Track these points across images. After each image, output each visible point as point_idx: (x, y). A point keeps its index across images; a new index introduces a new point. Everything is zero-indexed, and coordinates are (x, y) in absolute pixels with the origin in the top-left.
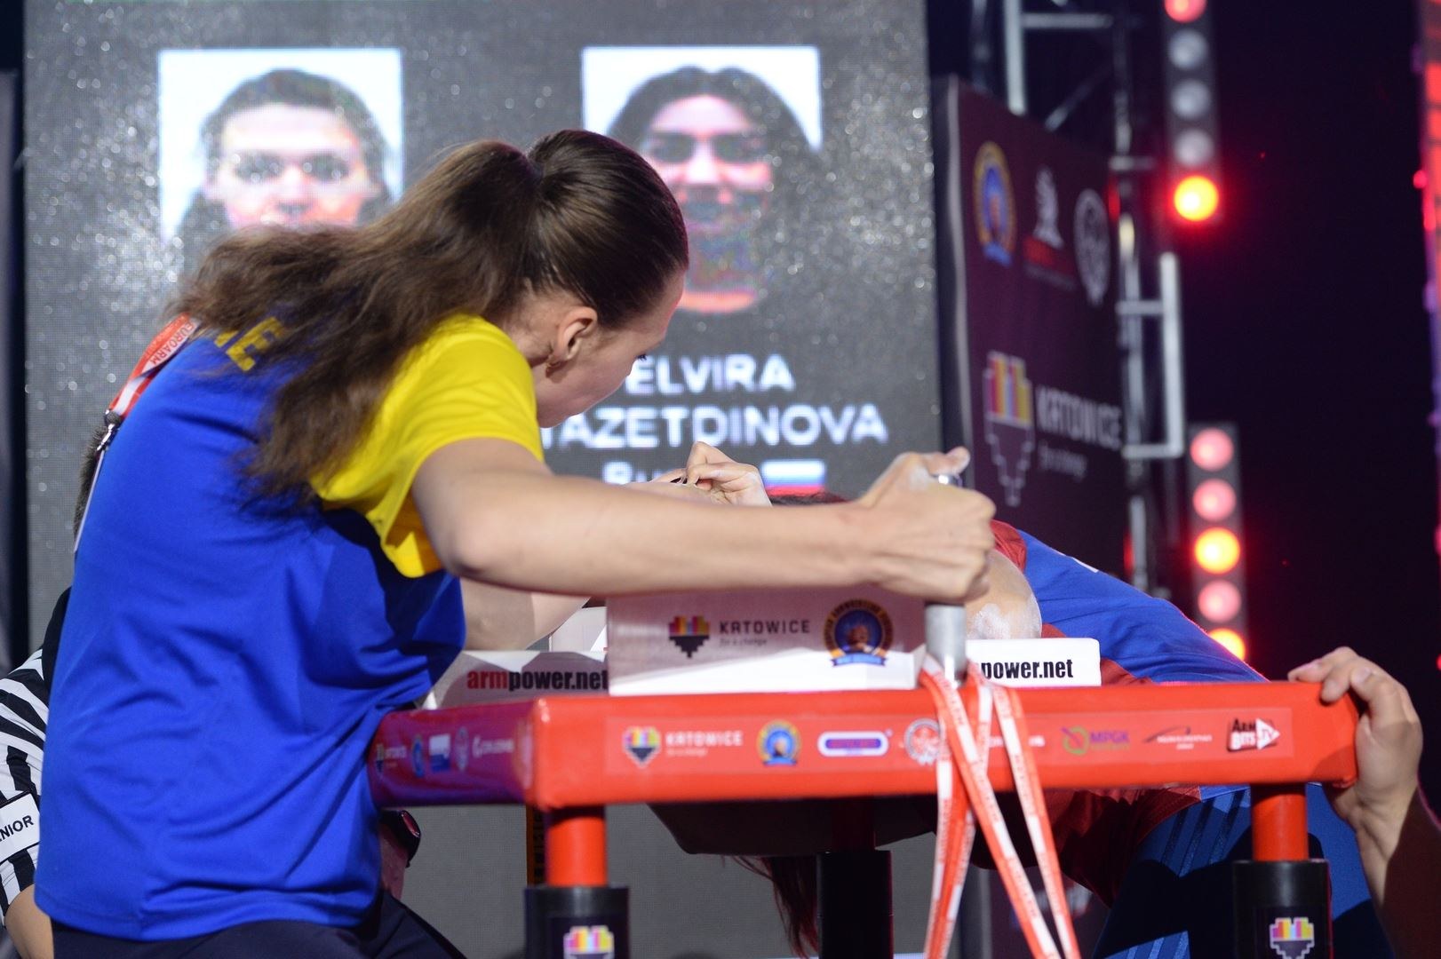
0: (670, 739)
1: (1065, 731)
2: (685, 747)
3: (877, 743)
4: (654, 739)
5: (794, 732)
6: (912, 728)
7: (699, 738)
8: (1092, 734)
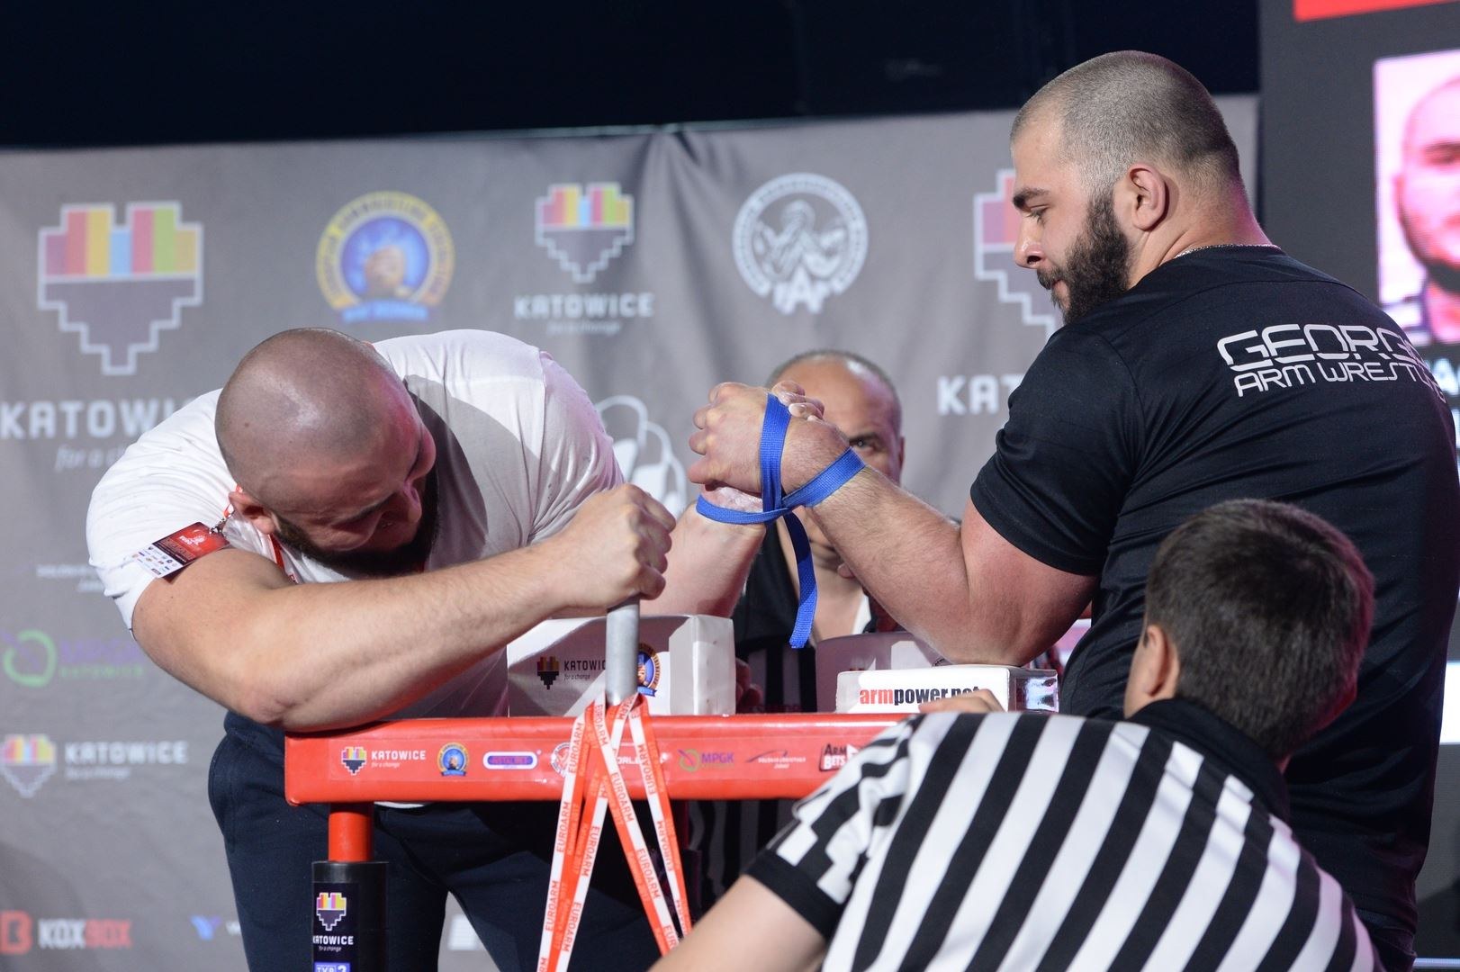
0: (373, 754)
1: (681, 752)
2: (385, 760)
3: (529, 760)
4: (363, 756)
5: (464, 750)
6: (557, 749)
7: (395, 755)
8: (703, 755)
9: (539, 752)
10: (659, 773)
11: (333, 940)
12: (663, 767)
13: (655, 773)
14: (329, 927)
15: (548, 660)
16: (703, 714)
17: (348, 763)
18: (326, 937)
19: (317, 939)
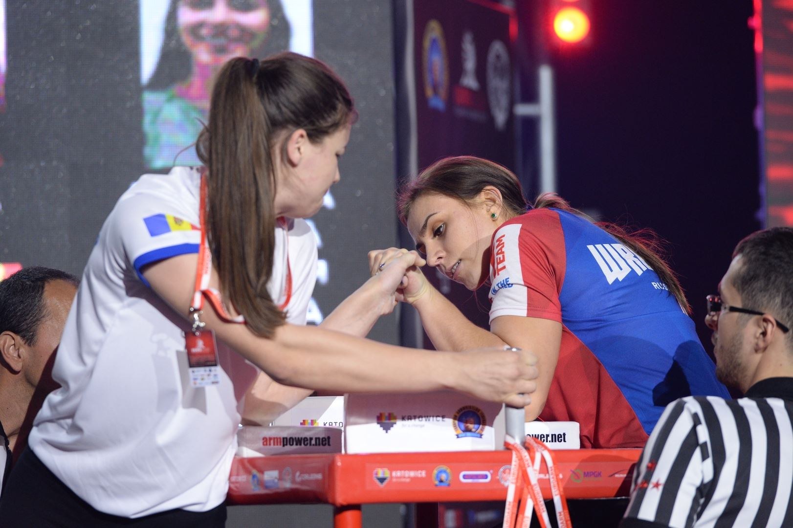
0: (394, 474)
2: (400, 478)
3: (486, 477)
4: (387, 474)
5: (448, 471)
6: (502, 470)
7: (407, 473)
9: (492, 472)
13: (558, 483)
17: (378, 479)
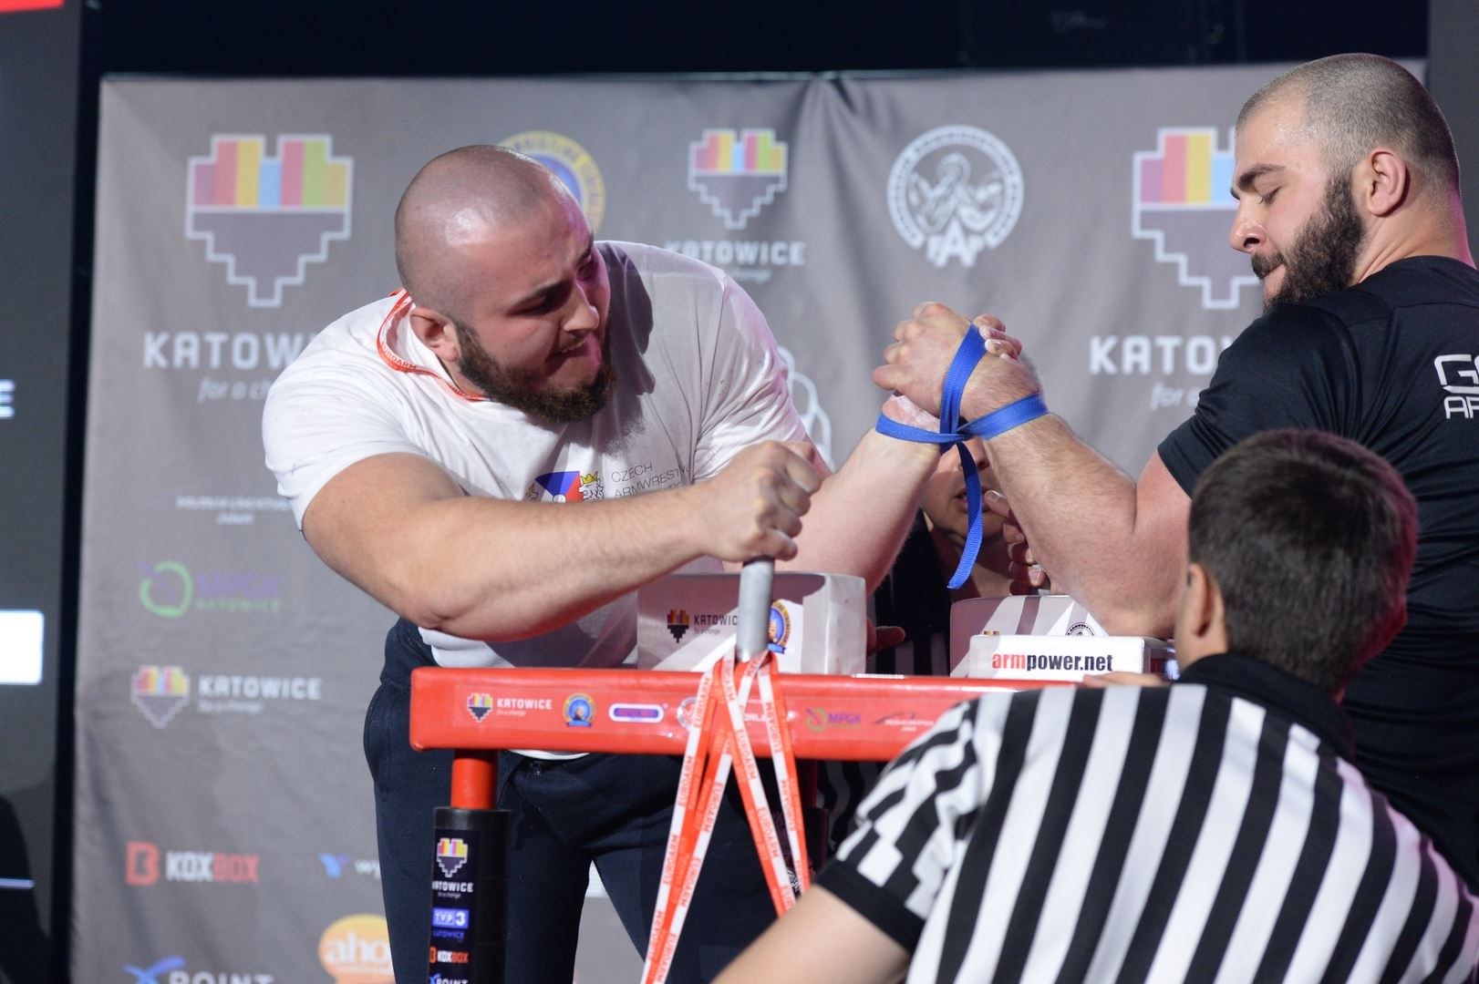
0: (500, 703)
1: (808, 711)
2: (511, 709)
3: (655, 714)
4: (489, 703)
5: (590, 701)
6: (683, 703)
7: (521, 703)
8: (831, 716)
9: (666, 706)
10: (786, 731)
11: (452, 886)
12: (790, 725)
13: (782, 732)
14: (449, 873)
15: (678, 613)
16: (833, 672)
17: (474, 709)
18: (445, 883)
19: (436, 885)
